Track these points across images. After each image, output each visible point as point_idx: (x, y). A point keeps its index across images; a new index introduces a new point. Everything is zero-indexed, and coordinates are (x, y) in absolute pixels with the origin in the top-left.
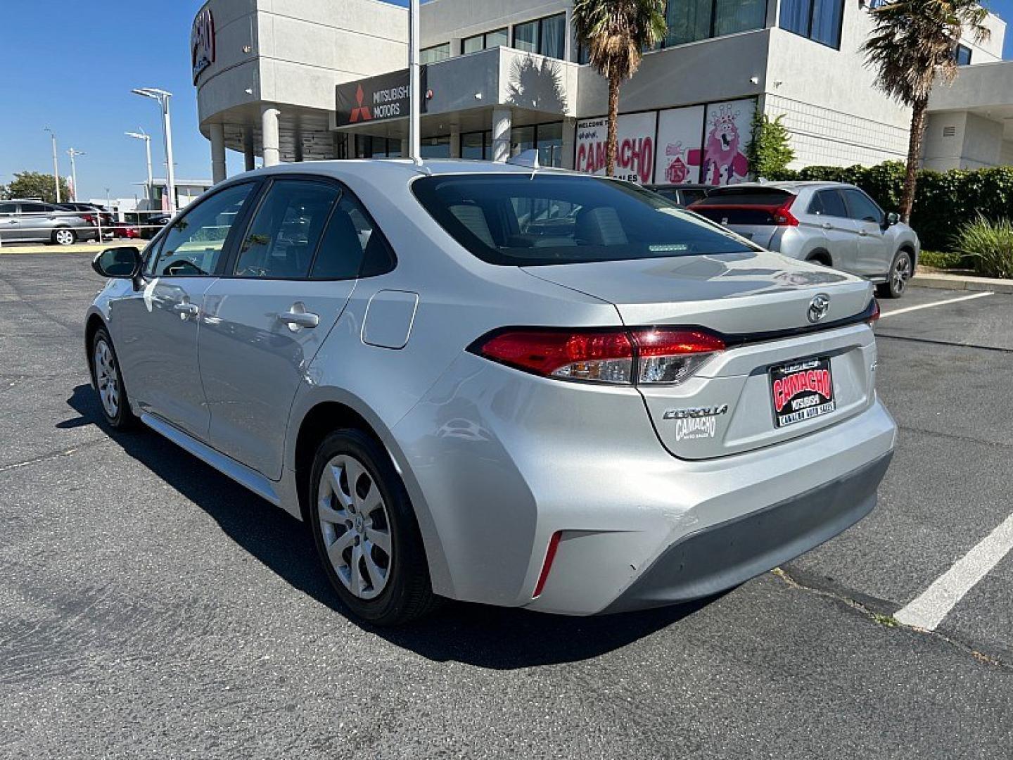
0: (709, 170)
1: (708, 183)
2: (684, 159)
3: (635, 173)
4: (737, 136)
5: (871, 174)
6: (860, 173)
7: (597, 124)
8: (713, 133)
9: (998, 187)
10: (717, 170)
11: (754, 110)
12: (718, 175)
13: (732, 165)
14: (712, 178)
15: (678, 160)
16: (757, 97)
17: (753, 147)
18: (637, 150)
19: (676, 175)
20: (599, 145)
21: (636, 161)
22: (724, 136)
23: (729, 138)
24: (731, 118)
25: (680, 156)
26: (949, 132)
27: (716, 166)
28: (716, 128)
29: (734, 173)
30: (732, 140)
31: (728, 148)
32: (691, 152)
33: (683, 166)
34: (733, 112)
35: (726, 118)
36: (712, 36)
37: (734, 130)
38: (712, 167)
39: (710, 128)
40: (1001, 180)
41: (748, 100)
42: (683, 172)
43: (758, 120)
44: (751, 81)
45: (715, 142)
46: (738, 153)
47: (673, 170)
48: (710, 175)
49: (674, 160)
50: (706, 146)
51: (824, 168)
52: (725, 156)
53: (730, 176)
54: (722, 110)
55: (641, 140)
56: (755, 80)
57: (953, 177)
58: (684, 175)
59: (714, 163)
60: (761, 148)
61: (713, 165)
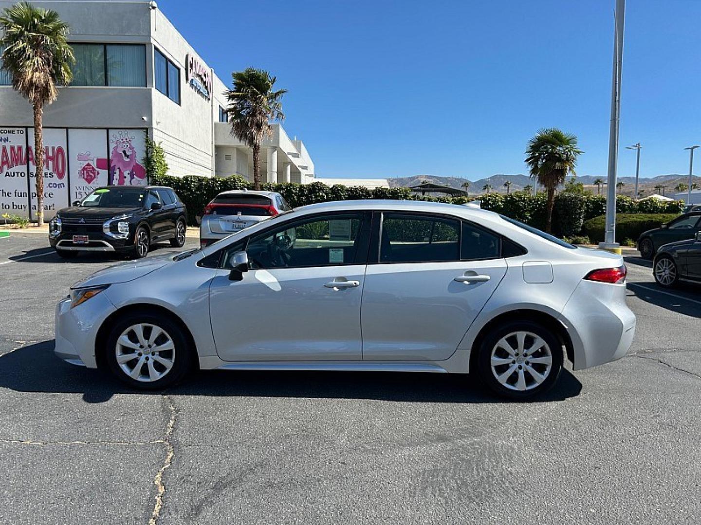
0: (115, 173)
1: (116, 183)
2: (94, 164)
3: (51, 171)
4: (134, 152)
5: (227, 182)
6: (220, 181)
7: (10, 132)
8: (115, 149)
9: (293, 193)
10: (121, 174)
11: (145, 137)
12: (122, 178)
13: (133, 171)
14: (118, 178)
15: (88, 165)
16: (147, 130)
17: (148, 161)
18: (51, 154)
19: (89, 175)
20: (12, 148)
21: (50, 163)
22: (124, 152)
23: (128, 153)
24: (128, 140)
25: (91, 163)
26: (228, 158)
27: (120, 171)
28: (118, 146)
29: (135, 176)
30: (131, 155)
31: (128, 160)
32: (98, 160)
33: (93, 169)
34: (130, 137)
35: (124, 140)
36: (107, 85)
37: (132, 148)
38: (117, 172)
39: (112, 146)
40: (294, 189)
41: (141, 130)
42: (94, 174)
43: (149, 144)
44: (143, 119)
45: (116, 154)
46: (137, 164)
47: (85, 171)
48: (117, 176)
49: (85, 164)
50: (110, 157)
51: (198, 177)
52: (127, 165)
53: (132, 178)
54: (121, 134)
55: (53, 149)
56: (145, 119)
57: (270, 186)
58: (95, 175)
59: (119, 168)
60: (154, 161)
61: (118, 170)
